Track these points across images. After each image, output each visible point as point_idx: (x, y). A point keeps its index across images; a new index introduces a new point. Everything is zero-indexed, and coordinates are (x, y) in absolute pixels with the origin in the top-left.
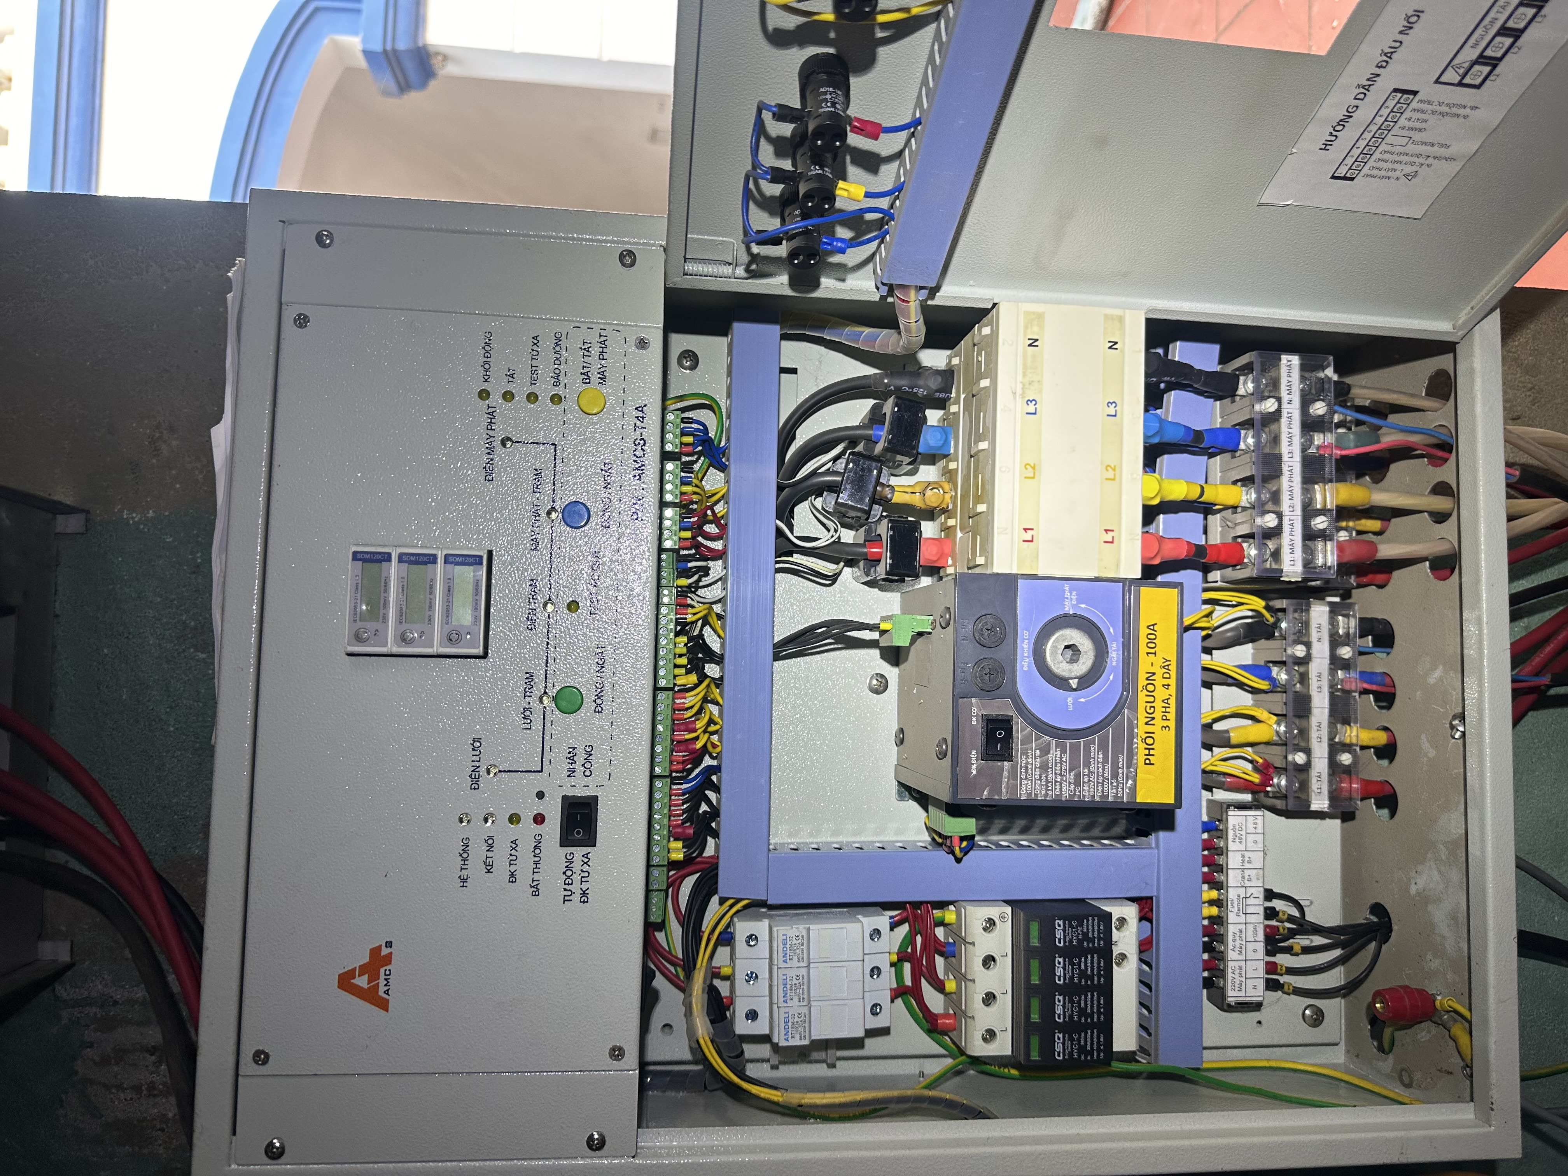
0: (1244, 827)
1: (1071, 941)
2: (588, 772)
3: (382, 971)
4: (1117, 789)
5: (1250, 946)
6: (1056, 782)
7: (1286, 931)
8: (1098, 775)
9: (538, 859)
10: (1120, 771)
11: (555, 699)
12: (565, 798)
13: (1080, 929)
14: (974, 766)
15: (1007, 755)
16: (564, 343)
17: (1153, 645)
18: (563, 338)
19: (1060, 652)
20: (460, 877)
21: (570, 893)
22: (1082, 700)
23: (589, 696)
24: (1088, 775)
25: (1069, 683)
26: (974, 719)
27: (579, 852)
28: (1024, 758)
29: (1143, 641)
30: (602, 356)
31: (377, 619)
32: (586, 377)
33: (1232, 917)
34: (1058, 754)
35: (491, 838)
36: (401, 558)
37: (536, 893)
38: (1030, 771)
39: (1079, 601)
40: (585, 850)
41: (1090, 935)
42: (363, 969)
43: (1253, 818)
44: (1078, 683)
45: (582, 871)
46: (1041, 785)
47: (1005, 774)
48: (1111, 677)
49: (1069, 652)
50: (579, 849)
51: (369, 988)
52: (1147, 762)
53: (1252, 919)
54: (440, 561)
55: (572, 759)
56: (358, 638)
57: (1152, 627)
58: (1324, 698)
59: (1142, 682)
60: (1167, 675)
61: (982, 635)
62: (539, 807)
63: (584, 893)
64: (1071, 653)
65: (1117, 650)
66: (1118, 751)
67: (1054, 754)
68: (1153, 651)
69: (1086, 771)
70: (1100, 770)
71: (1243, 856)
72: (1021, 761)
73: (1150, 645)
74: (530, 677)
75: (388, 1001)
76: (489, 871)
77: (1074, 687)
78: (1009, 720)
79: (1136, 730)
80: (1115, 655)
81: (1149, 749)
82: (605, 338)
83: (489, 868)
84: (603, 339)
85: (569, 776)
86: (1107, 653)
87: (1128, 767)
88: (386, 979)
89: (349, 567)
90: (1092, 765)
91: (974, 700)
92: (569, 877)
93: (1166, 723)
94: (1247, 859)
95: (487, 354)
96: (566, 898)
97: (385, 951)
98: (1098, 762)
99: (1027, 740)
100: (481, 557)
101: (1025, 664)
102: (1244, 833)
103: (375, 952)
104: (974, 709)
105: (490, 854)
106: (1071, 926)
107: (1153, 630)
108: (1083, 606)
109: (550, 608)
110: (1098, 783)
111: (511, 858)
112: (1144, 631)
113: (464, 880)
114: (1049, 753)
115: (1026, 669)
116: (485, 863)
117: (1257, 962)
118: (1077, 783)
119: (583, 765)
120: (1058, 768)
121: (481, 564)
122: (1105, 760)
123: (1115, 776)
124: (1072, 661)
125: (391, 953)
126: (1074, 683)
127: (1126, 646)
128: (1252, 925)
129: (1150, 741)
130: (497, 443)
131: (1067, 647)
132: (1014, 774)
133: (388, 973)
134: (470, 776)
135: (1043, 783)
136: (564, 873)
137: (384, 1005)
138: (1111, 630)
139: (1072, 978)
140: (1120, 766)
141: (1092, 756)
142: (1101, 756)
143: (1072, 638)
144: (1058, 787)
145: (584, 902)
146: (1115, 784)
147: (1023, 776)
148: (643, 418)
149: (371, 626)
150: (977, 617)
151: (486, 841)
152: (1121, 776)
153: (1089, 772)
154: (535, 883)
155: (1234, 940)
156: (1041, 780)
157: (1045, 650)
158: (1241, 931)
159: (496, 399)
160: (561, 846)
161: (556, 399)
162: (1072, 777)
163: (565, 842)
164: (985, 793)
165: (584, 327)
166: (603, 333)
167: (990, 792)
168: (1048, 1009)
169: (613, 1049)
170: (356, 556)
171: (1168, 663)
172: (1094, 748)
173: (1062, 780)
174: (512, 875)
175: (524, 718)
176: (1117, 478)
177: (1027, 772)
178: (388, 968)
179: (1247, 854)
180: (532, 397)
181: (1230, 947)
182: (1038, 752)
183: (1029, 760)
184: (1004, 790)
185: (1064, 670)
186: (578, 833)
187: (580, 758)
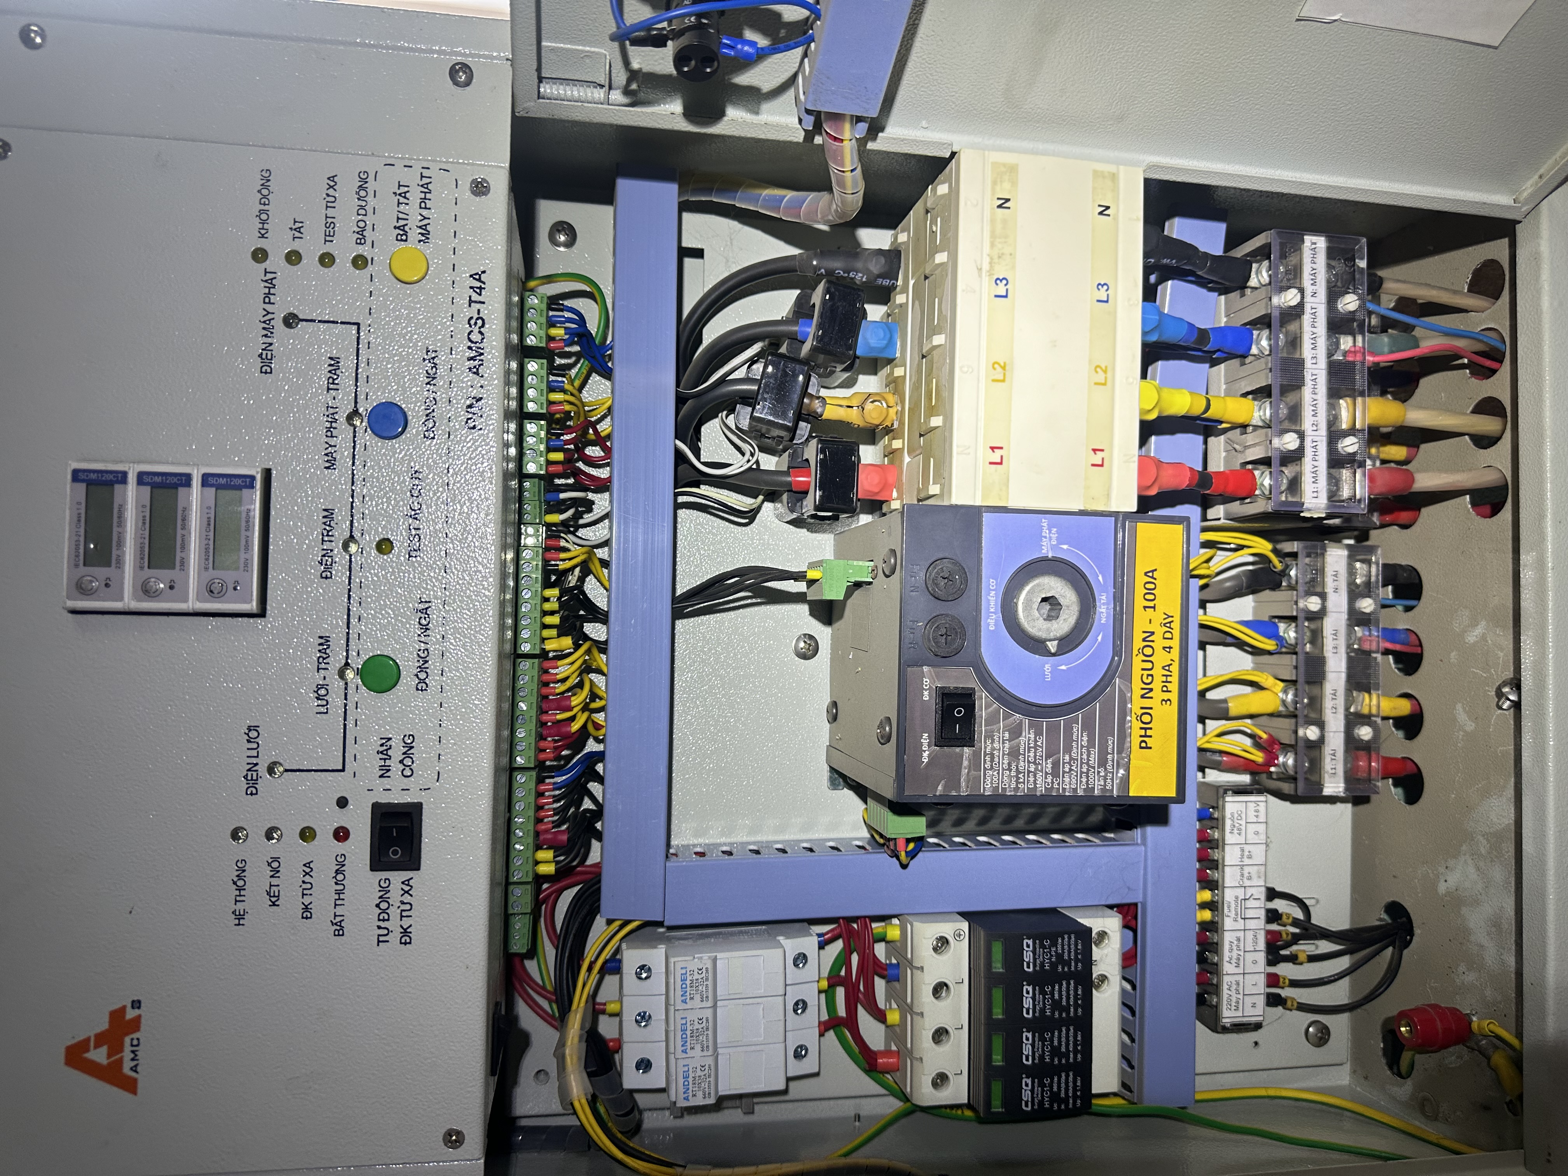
0: (1243, 816)
1: (1042, 965)
2: (408, 772)
3: (127, 1040)
4: (1105, 779)
5: (1250, 957)
6: (1029, 772)
7: (1290, 937)
8: (1082, 763)
9: (341, 887)
10: (1109, 756)
11: (358, 672)
12: (376, 806)
13: (1053, 949)
14: (926, 754)
15: (968, 740)
16: (371, 185)
17: (1152, 597)
18: (371, 179)
19: (1036, 606)
20: (234, 912)
21: (386, 932)
22: (1063, 667)
23: (408, 666)
24: (1069, 763)
25: (1046, 646)
26: (926, 693)
27: (397, 878)
28: (988, 743)
29: (1140, 591)
30: (424, 203)
31: (108, 564)
32: (402, 234)
33: (1228, 923)
34: (1032, 736)
35: (276, 859)
36: (142, 478)
37: (340, 932)
38: (996, 759)
39: (1060, 541)
40: (405, 875)
41: (1066, 957)
42: (101, 1039)
43: (1253, 805)
44: (1058, 645)
45: (403, 903)
46: (1010, 776)
47: (965, 763)
48: (1100, 638)
49: (1047, 607)
50: (396, 873)
51: (109, 1064)
52: (1143, 745)
53: (1251, 924)
54: (196, 482)
55: (385, 753)
56: (81, 589)
57: (1150, 573)
58: (1341, 660)
59: (1138, 643)
60: (1168, 635)
61: (937, 585)
62: (341, 818)
63: (405, 932)
64: (1048, 607)
65: (1107, 604)
66: (1106, 731)
67: (1027, 736)
68: (1151, 604)
69: (1067, 758)
70: (1085, 756)
71: (1243, 850)
72: (985, 746)
73: (1148, 597)
74: (325, 641)
75: (135, 1081)
76: (274, 904)
77: (1053, 651)
78: (971, 694)
79: (1129, 706)
80: (1104, 610)
81: (1146, 729)
82: (428, 180)
83: (273, 899)
84: (425, 181)
85: (381, 776)
86: (1095, 606)
87: (1119, 752)
88: (133, 1052)
89: (68, 490)
90: (1075, 750)
91: (926, 669)
92: (384, 911)
93: (1166, 696)
94: (1246, 853)
95: (264, 200)
96: (381, 939)
97: (131, 1014)
98: (1082, 746)
99: (992, 720)
100: (253, 478)
101: (992, 622)
102: (1243, 822)
103: (117, 1015)
104: (926, 681)
105: (275, 881)
106: (1043, 946)
107: (1152, 577)
108: (1065, 547)
109: (353, 548)
110: (1082, 773)
111: (304, 886)
112: (1140, 579)
113: (240, 917)
114: (1020, 735)
115: (992, 628)
116: (268, 893)
117: (1257, 976)
118: (1055, 773)
119: (401, 762)
120: (1032, 754)
121: (252, 486)
122: (1091, 744)
123: (1103, 763)
124: (1049, 618)
125: (139, 1017)
126: (1052, 646)
127: (1118, 598)
128: (1252, 933)
129: (1146, 718)
130: (278, 323)
131: (1044, 600)
132: (976, 763)
133: (135, 1042)
134: (246, 777)
135: (1013, 774)
136: (378, 906)
137: (130, 1086)
138: (1100, 578)
139: (1043, 1011)
140: (1110, 751)
141: (1074, 738)
142: (1085, 738)
143: (1051, 588)
144: (1032, 779)
145: (405, 943)
146: (1102, 774)
147: (988, 765)
148: (480, 288)
149: (101, 572)
150: (930, 562)
151: (269, 864)
152: (1110, 763)
153: (1071, 758)
154: (338, 919)
155: (1231, 950)
156: (1010, 770)
157: (1016, 604)
158: (1238, 940)
159: (276, 261)
160: (372, 870)
161: (360, 262)
162: (1049, 766)
163: (378, 863)
164: (940, 788)
165: (399, 165)
166: (426, 173)
167: (945, 787)
168: (1013, 1049)
169: (449, 1133)
170: (77, 475)
171: (1170, 619)
172: (1077, 729)
173: (1036, 769)
174: (306, 908)
175: (318, 699)
176: (1109, 383)
177: (992, 761)
178: (135, 1036)
179: (1247, 848)
180: (327, 260)
181: (1226, 958)
182: (1007, 735)
183: (996, 745)
184: (963, 784)
185: (1040, 630)
186: (395, 853)
187: (397, 752)
